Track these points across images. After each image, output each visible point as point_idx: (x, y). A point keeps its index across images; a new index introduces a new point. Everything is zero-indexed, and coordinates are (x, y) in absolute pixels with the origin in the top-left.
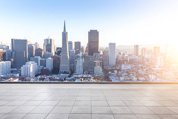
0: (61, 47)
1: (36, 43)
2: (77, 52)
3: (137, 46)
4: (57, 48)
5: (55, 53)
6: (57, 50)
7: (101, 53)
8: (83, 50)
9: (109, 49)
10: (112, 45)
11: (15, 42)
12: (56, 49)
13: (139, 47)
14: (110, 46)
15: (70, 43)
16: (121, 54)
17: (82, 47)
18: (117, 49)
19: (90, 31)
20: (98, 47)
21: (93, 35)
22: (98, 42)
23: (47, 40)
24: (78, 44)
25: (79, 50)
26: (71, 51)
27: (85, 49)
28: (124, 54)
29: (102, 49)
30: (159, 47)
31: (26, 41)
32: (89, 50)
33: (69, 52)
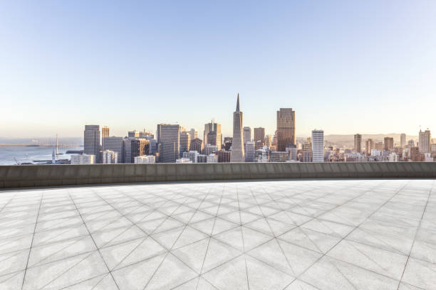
0: (231, 136)
1: (193, 130)
2: (259, 145)
3: (358, 137)
4: (226, 139)
5: (222, 147)
6: (225, 141)
7: (300, 147)
8: (268, 142)
9: (312, 142)
10: (318, 134)
11: (162, 128)
12: (223, 140)
13: (363, 138)
14: (313, 135)
15: (247, 130)
16: (334, 148)
17: (267, 136)
18: (326, 141)
19: (279, 110)
20: (293, 137)
21: (286, 117)
22: (294, 128)
23: (210, 125)
24: (260, 132)
25: (262, 142)
26: (248, 143)
27: (271, 139)
28: (338, 150)
29: (301, 140)
30: (392, 139)
31: (177, 127)
32: (279, 142)
33: (245, 145)
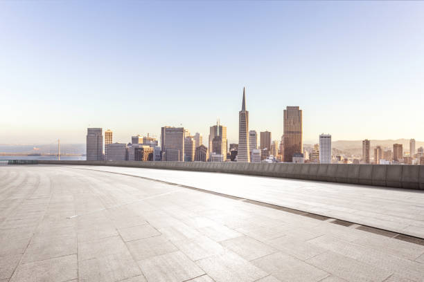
0: (237, 143)
1: (198, 135)
2: (265, 155)
3: (367, 143)
4: (232, 146)
5: (228, 156)
6: (230, 149)
7: (307, 157)
8: (274, 150)
9: (319, 149)
10: (325, 139)
11: (166, 132)
12: (229, 147)
13: (372, 145)
14: (321, 141)
15: (253, 134)
16: (342, 158)
17: (274, 142)
18: (334, 149)
19: (286, 109)
20: (300, 143)
21: (293, 116)
22: (300, 132)
23: (215, 128)
24: (266, 136)
25: (269, 150)
26: (255, 151)
27: (278, 147)
28: (346, 160)
29: (308, 148)
30: (401, 146)
31: (182, 130)
32: (286, 150)
33: (251, 153)
